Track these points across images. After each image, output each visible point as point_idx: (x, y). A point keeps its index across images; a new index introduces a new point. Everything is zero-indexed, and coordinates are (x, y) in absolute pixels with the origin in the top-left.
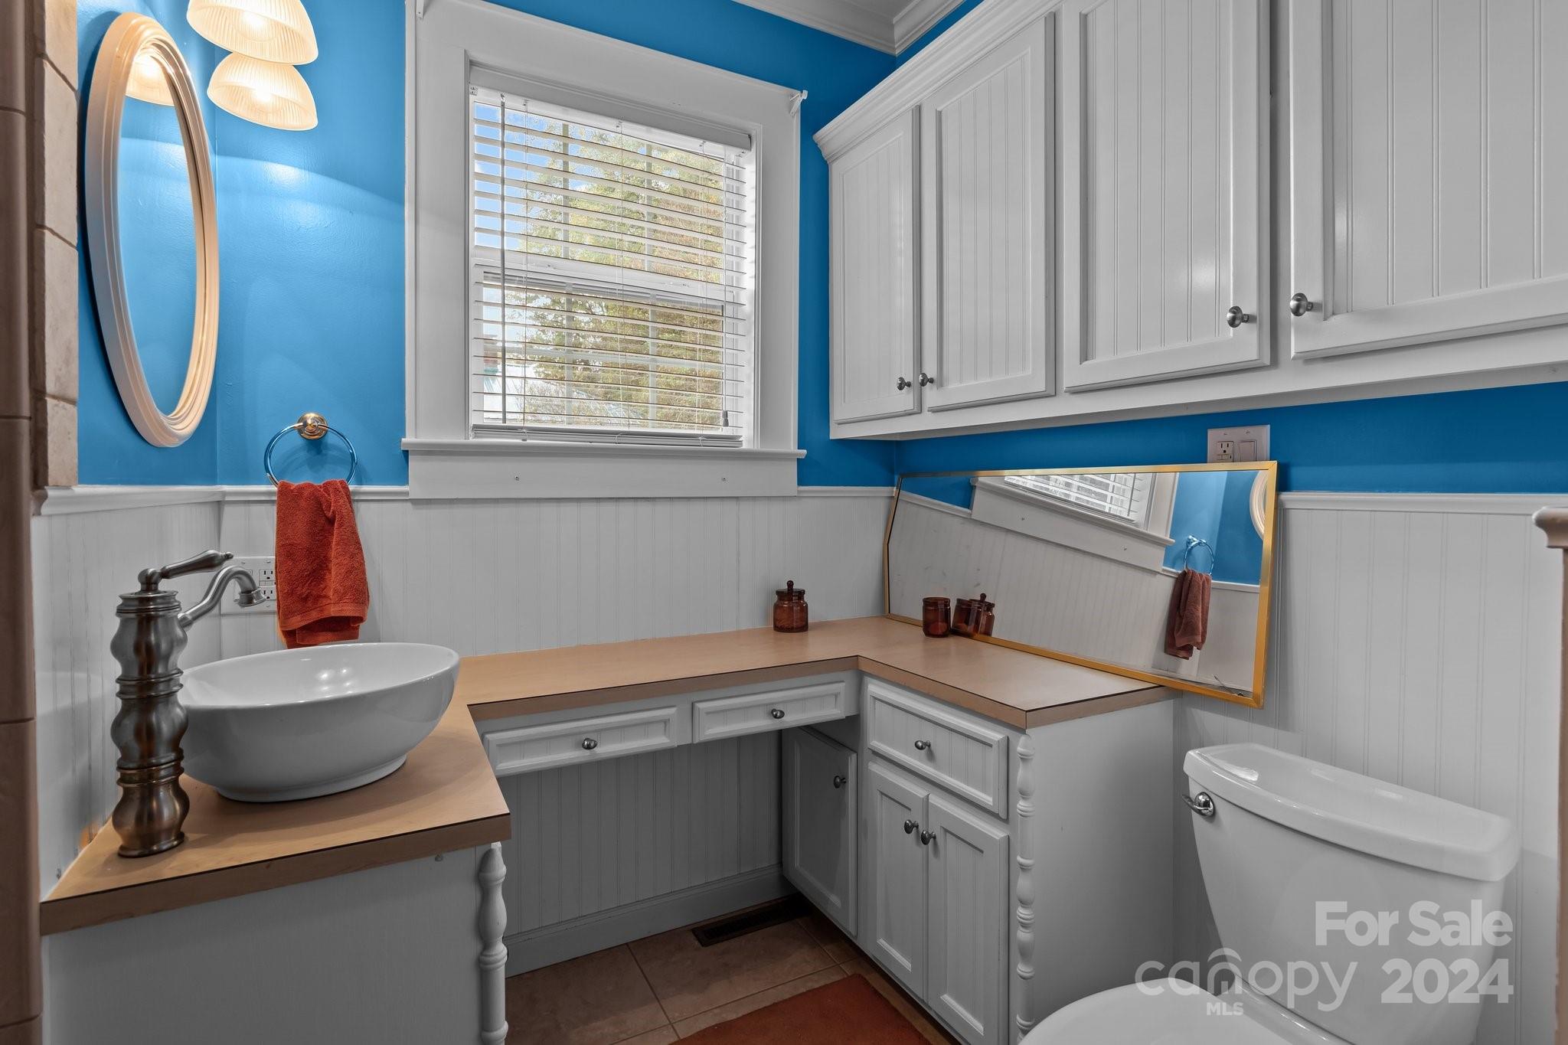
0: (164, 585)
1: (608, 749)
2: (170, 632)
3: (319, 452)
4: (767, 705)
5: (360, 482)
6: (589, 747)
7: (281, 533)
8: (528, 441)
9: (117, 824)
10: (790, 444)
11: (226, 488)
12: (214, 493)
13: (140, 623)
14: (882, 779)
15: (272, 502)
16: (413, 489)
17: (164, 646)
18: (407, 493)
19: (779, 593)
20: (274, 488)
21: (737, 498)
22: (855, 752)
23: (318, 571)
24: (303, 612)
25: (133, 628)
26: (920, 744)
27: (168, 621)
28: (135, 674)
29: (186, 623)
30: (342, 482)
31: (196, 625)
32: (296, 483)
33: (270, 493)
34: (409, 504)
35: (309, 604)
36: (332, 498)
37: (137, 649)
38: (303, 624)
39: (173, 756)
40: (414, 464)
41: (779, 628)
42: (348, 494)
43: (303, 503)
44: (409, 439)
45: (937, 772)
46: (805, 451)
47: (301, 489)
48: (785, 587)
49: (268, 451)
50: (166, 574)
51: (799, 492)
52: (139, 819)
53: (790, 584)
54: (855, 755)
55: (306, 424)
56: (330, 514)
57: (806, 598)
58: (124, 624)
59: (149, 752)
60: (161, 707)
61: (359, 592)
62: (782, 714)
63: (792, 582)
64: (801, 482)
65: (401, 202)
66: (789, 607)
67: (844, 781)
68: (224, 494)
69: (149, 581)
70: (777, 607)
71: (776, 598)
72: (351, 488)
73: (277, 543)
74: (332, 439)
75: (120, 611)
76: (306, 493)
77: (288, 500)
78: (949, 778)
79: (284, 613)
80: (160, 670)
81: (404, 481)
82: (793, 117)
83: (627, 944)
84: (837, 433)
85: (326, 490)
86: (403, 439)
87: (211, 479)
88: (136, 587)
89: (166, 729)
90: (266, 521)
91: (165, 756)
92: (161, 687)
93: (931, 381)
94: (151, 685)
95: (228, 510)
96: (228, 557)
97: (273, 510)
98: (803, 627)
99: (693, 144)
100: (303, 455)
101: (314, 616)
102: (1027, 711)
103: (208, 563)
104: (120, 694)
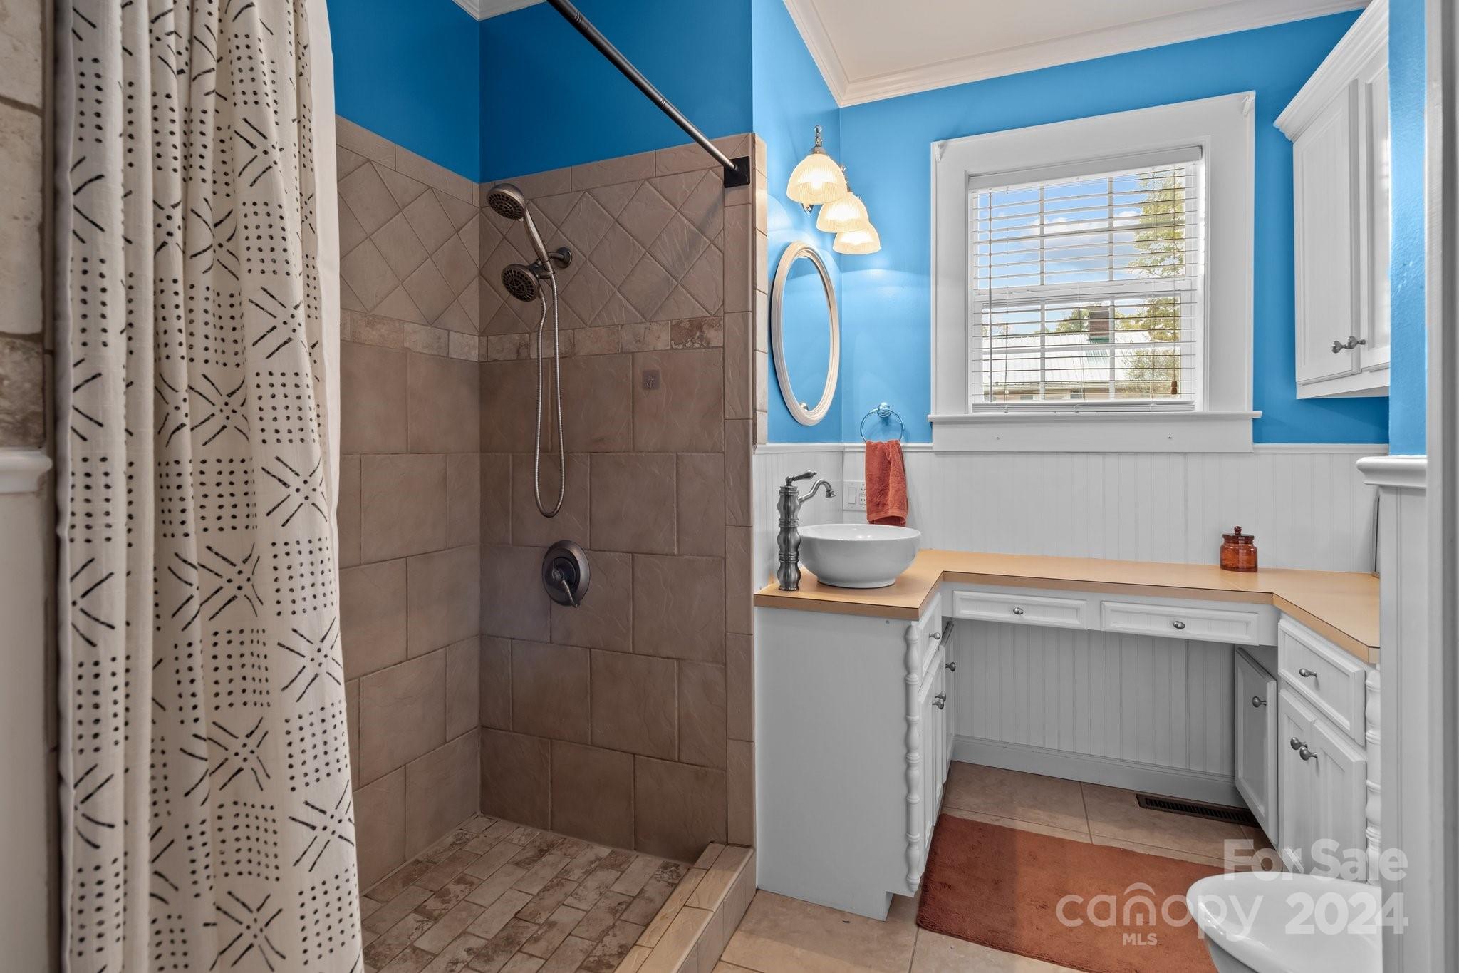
0: (794, 484)
1: (1031, 618)
2: (795, 503)
3: (887, 424)
4: (1171, 616)
5: (907, 441)
6: (1018, 613)
7: (867, 469)
8: (1010, 413)
9: (778, 576)
10: (1245, 406)
11: (846, 444)
12: (840, 447)
13: (785, 498)
14: (1290, 705)
15: (862, 452)
16: (934, 445)
17: (793, 508)
18: (931, 448)
19: (1226, 537)
20: (865, 444)
21: (1185, 453)
22: (1275, 679)
23: (883, 491)
24: (877, 512)
25: (783, 499)
26: (1303, 672)
27: (794, 498)
28: (784, 517)
29: (802, 501)
30: (896, 441)
31: (805, 502)
32: (874, 441)
33: (862, 447)
34: (933, 454)
35: (880, 508)
36: (890, 450)
37: (784, 508)
38: (877, 518)
39: (795, 553)
40: (935, 430)
41: (1224, 567)
42: (900, 448)
43: (877, 453)
44: (933, 415)
45: (1319, 699)
46: (1260, 412)
47: (877, 444)
48: (1233, 533)
49: (862, 426)
50: (794, 479)
51: (1254, 448)
52: (785, 576)
53: (1238, 530)
54: (1273, 683)
55: (879, 410)
56: (889, 459)
57: (1255, 543)
58: (781, 497)
59: (788, 549)
60: (791, 532)
61: (904, 504)
62: (1183, 626)
63: (1240, 528)
64: (1258, 438)
65: (929, 274)
66: (1234, 550)
67: (1264, 703)
68: (845, 447)
69: (789, 481)
70: (1223, 549)
71: (1222, 541)
72: (902, 444)
73: (866, 473)
74: (893, 417)
75: (780, 492)
76: (879, 447)
77: (871, 450)
78: (1326, 705)
79: (869, 512)
80: (792, 517)
81: (930, 440)
82: (1246, 116)
83: (1080, 782)
84: (1303, 393)
85: (888, 446)
86: (929, 416)
87: (839, 439)
88: (785, 484)
89: (793, 542)
90: (861, 460)
91: (793, 552)
92: (792, 524)
93: (1363, 343)
94: (789, 523)
95: (846, 455)
96: (815, 474)
97: (864, 455)
98: (1252, 568)
99: (1148, 169)
100: (880, 426)
101: (882, 515)
102: (1369, 647)
103: (807, 476)
104: (780, 525)
